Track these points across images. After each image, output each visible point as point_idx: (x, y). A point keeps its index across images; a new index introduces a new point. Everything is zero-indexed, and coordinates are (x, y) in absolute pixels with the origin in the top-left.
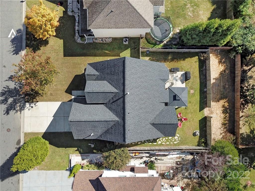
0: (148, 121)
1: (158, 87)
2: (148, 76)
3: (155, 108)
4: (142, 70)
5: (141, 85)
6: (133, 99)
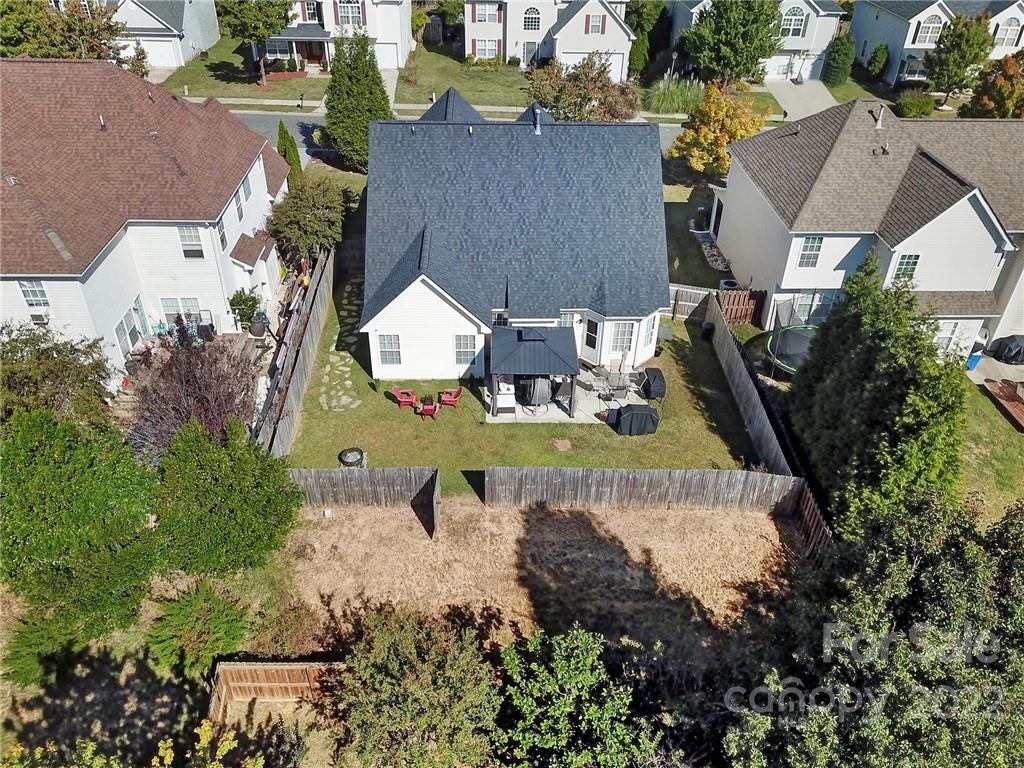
1: (569, 273)
3: (483, 253)
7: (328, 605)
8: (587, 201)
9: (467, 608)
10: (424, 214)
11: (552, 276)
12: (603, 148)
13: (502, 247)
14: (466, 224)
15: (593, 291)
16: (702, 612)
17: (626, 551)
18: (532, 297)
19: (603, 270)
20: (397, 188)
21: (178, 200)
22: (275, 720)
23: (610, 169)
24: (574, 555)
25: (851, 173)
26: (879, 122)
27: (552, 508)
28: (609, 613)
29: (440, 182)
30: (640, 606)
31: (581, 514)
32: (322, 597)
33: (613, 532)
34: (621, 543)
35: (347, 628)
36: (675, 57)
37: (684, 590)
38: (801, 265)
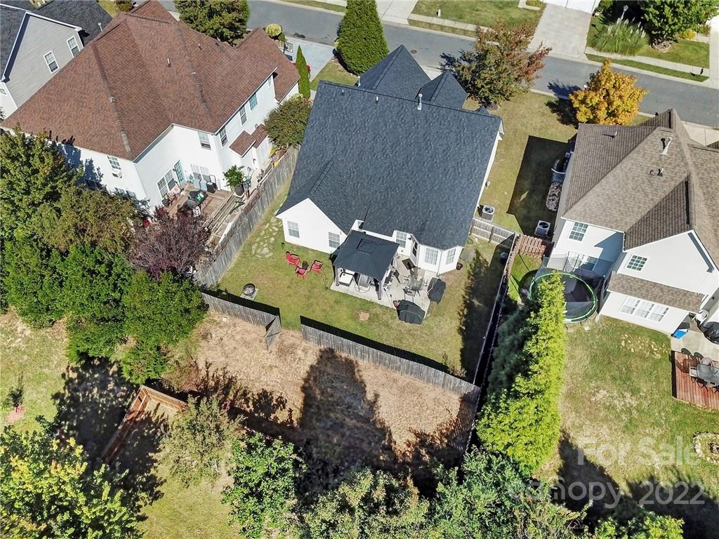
0: (342, 152)
1: (409, 208)
2: (444, 179)
3: (362, 183)
4: (461, 162)
5: (428, 152)
6: (402, 119)
8: (436, 163)
9: (271, 394)
10: (335, 149)
13: (374, 181)
14: (357, 161)
15: (419, 224)
16: (390, 441)
17: (365, 392)
19: (430, 211)
20: (323, 129)
21: (198, 117)
22: (165, 417)
23: (458, 145)
26: (666, 150)
27: (338, 353)
29: (350, 131)
31: (351, 362)
32: (206, 363)
33: (364, 378)
34: (365, 386)
36: (625, 10)
37: (387, 424)
38: (571, 237)
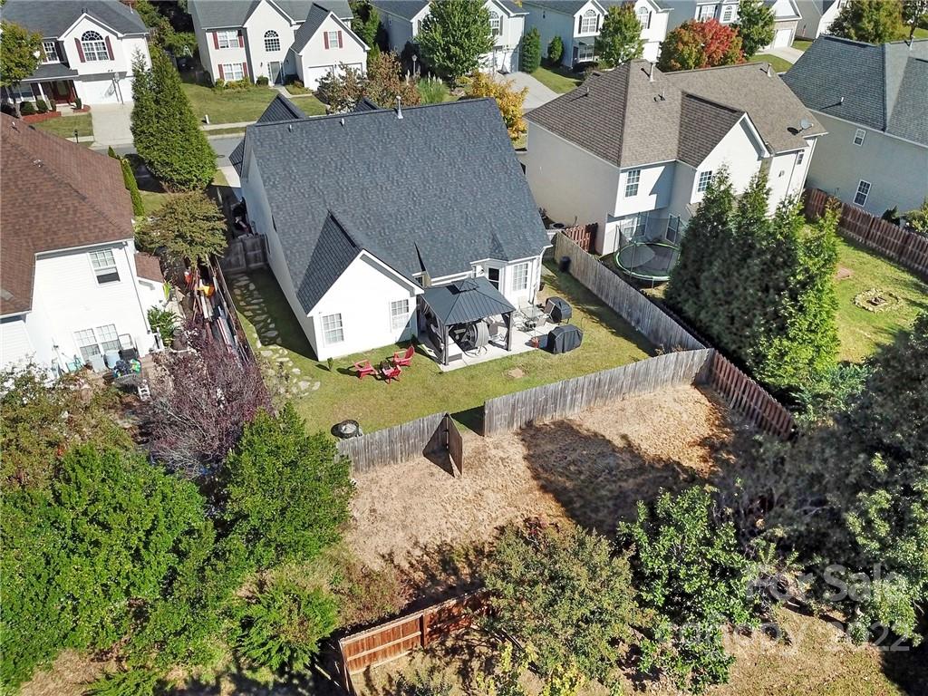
0: (337, 200)
2: (480, 182)
5: (443, 160)
6: (388, 135)
7: (392, 562)
8: (459, 168)
10: (325, 202)
11: (452, 236)
12: (458, 123)
13: (402, 218)
14: (364, 204)
15: (488, 243)
16: (685, 470)
17: (609, 441)
18: (443, 256)
19: (490, 223)
20: (292, 183)
21: (86, 224)
22: (396, 678)
23: (469, 141)
24: (573, 456)
25: (646, 117)
26: (651, 76)
27: (538, 423)
28: (621, 492)
29: (330, 171)
30: (639, 480)
31: (562, 422)
32: (383, 557)
33: (593, 428)
34: (602, 436)
35: (419, 576)
36: (415, 60)
37: (664, 458)
38: (627, 195)
